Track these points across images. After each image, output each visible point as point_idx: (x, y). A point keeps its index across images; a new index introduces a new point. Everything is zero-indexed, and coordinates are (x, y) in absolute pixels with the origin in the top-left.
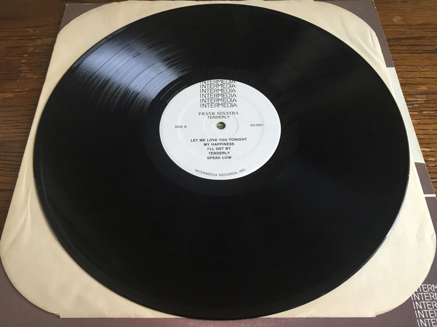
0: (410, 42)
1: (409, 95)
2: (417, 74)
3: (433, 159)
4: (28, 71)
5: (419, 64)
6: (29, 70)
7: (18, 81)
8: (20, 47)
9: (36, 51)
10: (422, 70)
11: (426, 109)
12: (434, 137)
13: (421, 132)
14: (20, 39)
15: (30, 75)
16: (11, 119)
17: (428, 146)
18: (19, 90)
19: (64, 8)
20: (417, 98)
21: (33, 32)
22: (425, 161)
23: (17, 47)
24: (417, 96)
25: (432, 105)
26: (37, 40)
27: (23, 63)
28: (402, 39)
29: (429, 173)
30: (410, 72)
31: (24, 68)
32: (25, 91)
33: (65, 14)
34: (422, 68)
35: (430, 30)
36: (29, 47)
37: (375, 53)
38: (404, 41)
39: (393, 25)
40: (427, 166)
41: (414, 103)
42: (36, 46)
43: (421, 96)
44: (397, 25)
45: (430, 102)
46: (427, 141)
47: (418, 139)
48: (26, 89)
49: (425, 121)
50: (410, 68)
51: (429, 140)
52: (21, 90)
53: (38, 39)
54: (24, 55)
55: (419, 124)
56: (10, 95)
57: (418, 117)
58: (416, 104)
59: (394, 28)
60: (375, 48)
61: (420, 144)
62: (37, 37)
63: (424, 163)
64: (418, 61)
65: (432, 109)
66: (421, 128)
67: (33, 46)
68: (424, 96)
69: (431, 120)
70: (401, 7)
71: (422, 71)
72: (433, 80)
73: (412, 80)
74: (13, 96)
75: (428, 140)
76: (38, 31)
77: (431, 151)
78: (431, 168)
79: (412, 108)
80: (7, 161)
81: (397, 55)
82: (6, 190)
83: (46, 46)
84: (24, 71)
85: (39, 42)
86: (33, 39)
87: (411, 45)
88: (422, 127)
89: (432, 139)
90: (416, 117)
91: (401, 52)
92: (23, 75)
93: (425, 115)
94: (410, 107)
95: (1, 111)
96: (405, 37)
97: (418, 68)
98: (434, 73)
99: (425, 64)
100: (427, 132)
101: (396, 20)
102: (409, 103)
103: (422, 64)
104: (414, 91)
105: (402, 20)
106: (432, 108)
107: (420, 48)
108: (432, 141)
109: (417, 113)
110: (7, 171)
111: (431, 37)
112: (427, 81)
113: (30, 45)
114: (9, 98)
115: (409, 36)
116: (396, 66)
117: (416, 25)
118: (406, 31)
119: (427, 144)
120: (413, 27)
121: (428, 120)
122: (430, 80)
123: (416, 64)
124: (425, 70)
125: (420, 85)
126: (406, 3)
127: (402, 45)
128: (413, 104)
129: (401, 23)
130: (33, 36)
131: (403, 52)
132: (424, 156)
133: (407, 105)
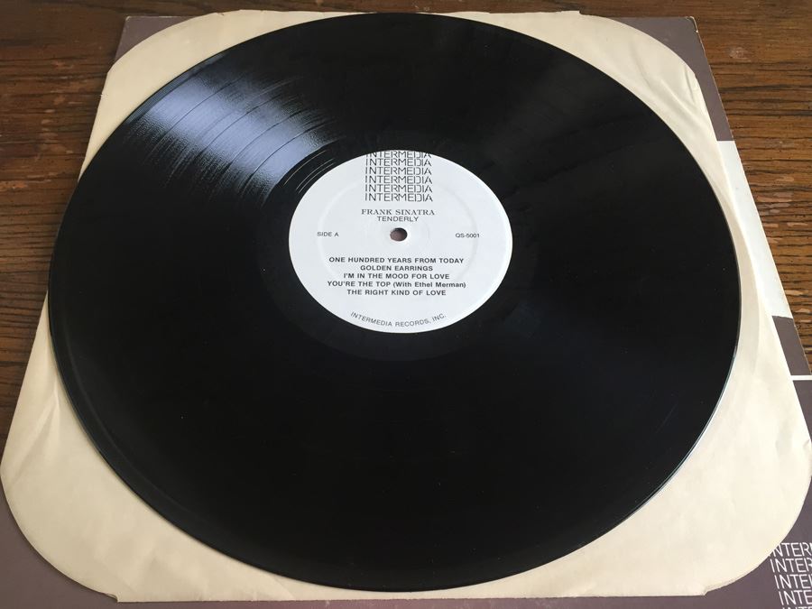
0: (762, 94)
1: (761, 192)
2: (775, 154)
3: (807, 311)
4: (55, 141)
5: (779, 136)
6: (56, 138)
7: (36, 159)
8: (40, 95)
9: (70, 103)
10: (784, 146)
11: (793, 218)
12: (808, 269)
13: (784, 260)
14: (40, 81)
15: (58, 149)
16: (22, 229)
17: (797, 286)
18: (38, 176)
19: (122, 24)
20: (776, 197)
21: (64, 68)
22: (793, 313)
23: (34, 95)
24: (776, 194)
25: (803, 211)
26: (71, 83)
27: (45, 126)
28: (747, 89)
29: (801, 336)
30: (764, 149)
31: (47, 134)
32: (48, 178)
33: (123, 35)
34: (784, 142)
35: (798, 73)
36: (58, 95)
37: (695, 109)
38: (752, 92)
39: (730, 63)
40: (796, 323)
41: (772, 206)
42: (69, 93)
43: (783, 194)
44: (737, 64)
45: (799, 205)
46: (796, 277)
47: (779, 273)
48: (51, 174)
49: (790, 241)
50: (762, 143)
51: (800, 275)
52: (43, 176)
53: (72, 80)
54: (48, 111)
55: (780, 245)
56: (21, 185)
57: (778, 233)
58: (775, 208)
59: (731, 70)
60: (694, 101)
61: (782, 282)
62: (71, 77)
63: (791, 316)
64: (775, 130)
65: (803, 219)
66: (785, 253)
67: (65, 93)
68: (789, 194)
69: (802, 238)
70: (744, 31)
71: (784, 149)
72: (805, 164)
73: (766, 164)
74: (26, 186)
75: (796, 275)
76: (72, 67)
77: (804, 296)
78: (804, 326)
79: (767, 216)
80: (15, 308)
81: (738, 118)
82: (13, 364)
83: (88, 93)
84: (48, 141)
85: (75, 87)
86: (63, 81)
87: (763, 101)
88: (785, 251)
89: (804, 273)
90: (775, 233)
91: (746, 112)
92: (44, 147)
93: (790, 229)
94: (763, 214)
95: (3, 216)
96: (753, 85)
97: (776, 143)
98: (805, 152)
99: (790, 135)
100: (796, 260)
101: (736, 53)
102: (761, 207)
103: (784, 136)
104: (770, 185)
105: (746, 55)
106: (804, 216)
107: (780, 106)
108: (804, 277)
109: (776, 225)
110: (13, 327)
111: (801, 86)
112: (793, 166)
113: (58, 91)
114: (19, 191)
115: (760, 84)
116: (737, 138)
117: (772, 65)
118: (754, 75)
119: (795, 282)
120: (767, 68)
121: (797, 239)
122: (799, 164)
123: (773, 136)
124: (790, 146)
125: (780, 173)
126: (753, 23)
127: (747, 101)
128: (769, 209)
129: (744, 59)
130: (65, 75)
131: (750, 112)
132: (791, 305)
133: (758, 210)
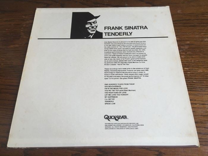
0: (184, 22)
1: (182, 45)
2: (186, 36)
3: (190, 73)
4: (24, 35)
7: (20, 39)
9: (27, 26)
11: (189, 51)
12: (190, 63)
14: (20, 21)
17: (187, 67)
21: (25, 17)
23: (18, 24)
24: (185, 46)
25: (191, 50)
27: (22, 32)
30: (183, 35)
34: (188, 33)
35: (193, 16)
39: (177, 14)
42: (26, 24)
43: (187, 46)
44: (179, 14)
45: (190, 48)
48: (24, 43)
49: (187, 57)
50: (183, 33)
53: (27, 20)
54: (22, 28)
56: (17, 46)
58: (184, 49)
59: (178, 16)
64: (186, 30)
65: (191, 52)
70: (181, 6)
71: (188, 35)
72: (192, 39)
73: (183, 39)
76: (27, 17)
77: (189, 69)
78: (188, 76)
79: (182, 51)
84: (22, 35)
86: (25, 21)
88: (186, 59)
90: (184, 55)
92: (22, 37)
93: (187, 54)
96: (182, 19)
97: (186, 33)
98: (192, 36)
99: (190, 32)
100: (188, 61)
101: (179, 11)
102: (181, 49)
104: (184, 44)
105: (181, 12)
107: (188, 24)
108: (189, 65)
109: (184, 53)
111: (193, 19)
112: (190, 39)
113: (24, 23)
115: (184, 19)
118: (183, 17)
120: (186, 15)
121: (189, 56)
125: (186, 41)
126: (184, 3)
127: (181, 23)
130: (25, 19)
131: (181, 26)
